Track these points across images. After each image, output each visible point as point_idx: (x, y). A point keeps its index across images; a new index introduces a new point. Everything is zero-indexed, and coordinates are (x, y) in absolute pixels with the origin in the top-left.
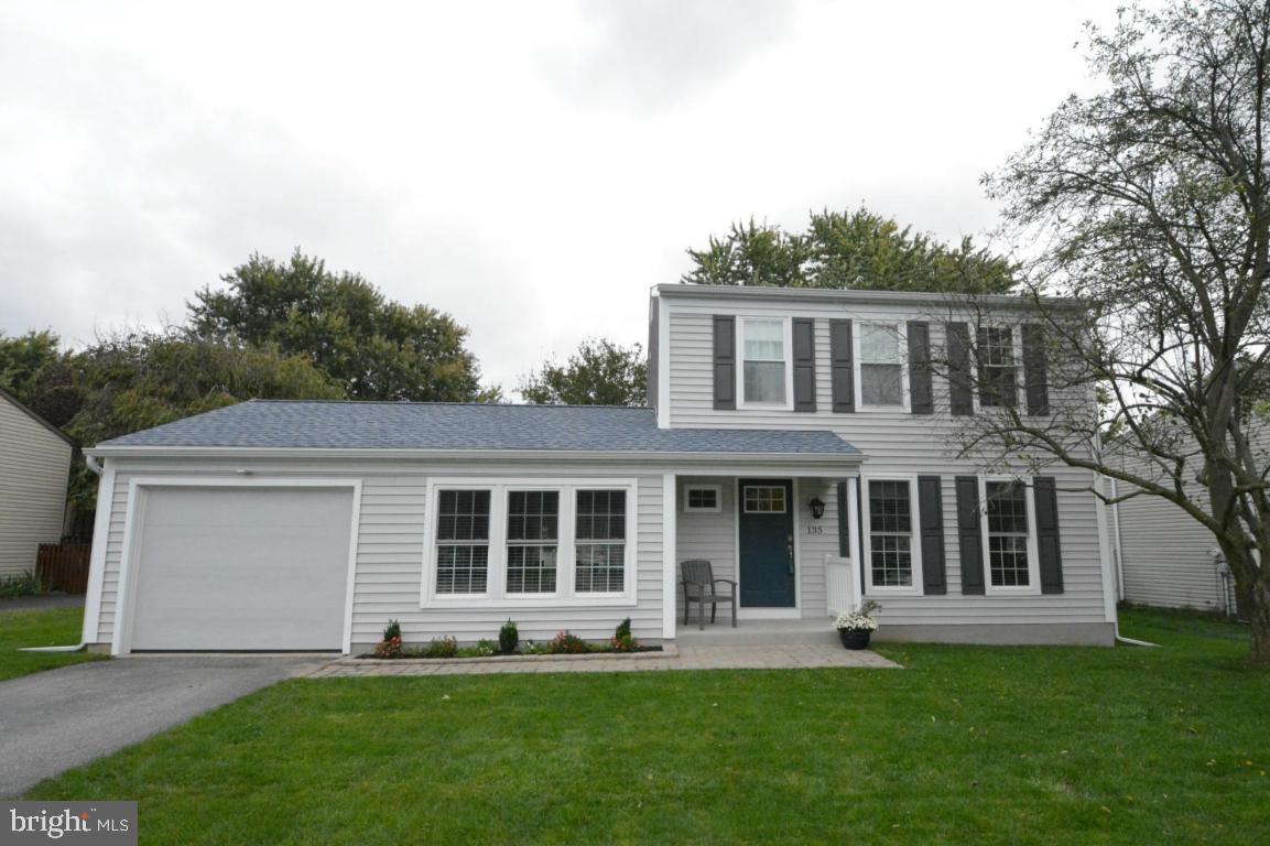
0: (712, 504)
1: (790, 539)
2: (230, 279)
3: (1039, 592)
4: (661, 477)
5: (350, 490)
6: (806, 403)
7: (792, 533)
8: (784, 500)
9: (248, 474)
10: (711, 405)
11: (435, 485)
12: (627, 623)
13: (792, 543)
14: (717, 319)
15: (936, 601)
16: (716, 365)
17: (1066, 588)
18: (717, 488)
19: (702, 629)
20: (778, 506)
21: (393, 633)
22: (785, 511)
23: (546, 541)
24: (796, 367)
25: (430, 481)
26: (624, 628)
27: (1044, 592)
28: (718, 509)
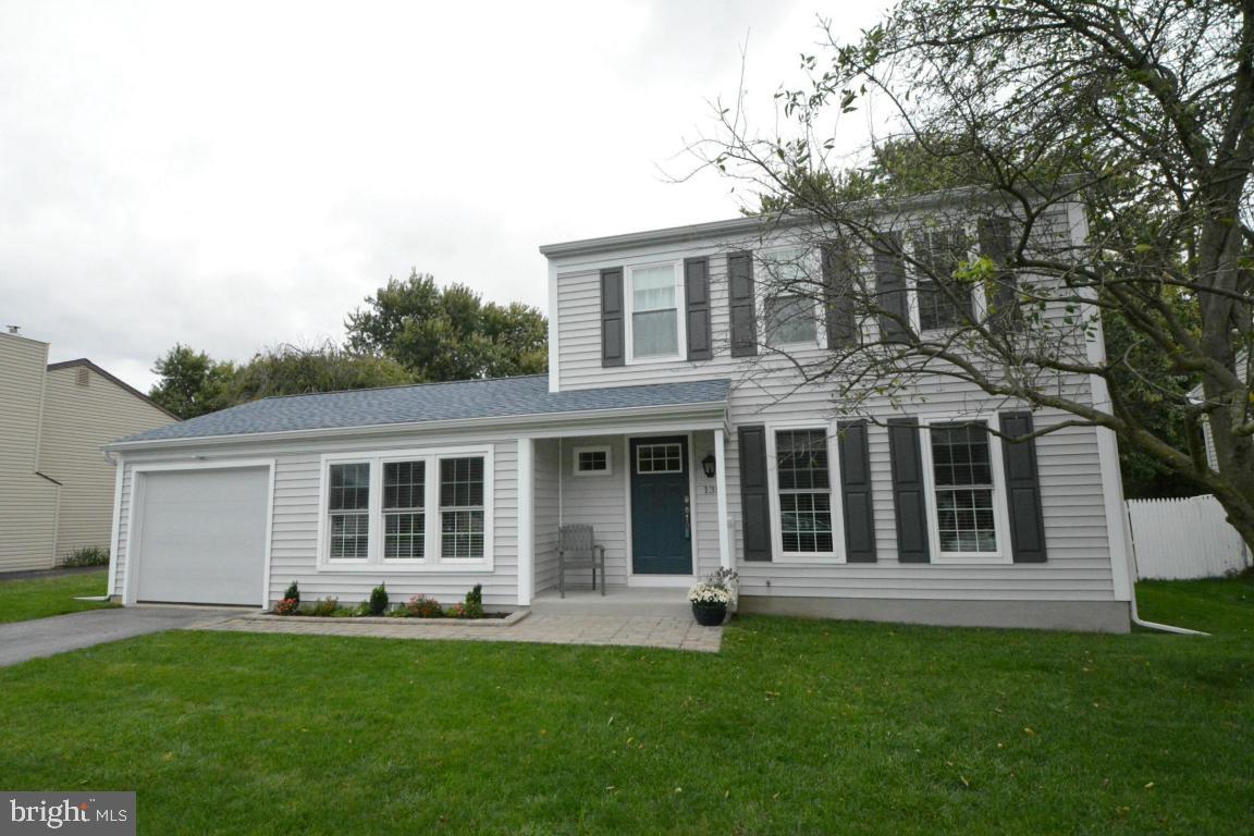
0: (602, 466)
1: (686, 501)
2: (369, 300)
3: (1009, 559)
4: (516, 442)
5: (267, 468)
6: (700, 350)
7: (688, 494)
8: (680, 458)
9: (202, 459)
10: (599, 363)
11: (327, 460)
12: (478, 589)
13: (688, 505)
14: (604, 273)
15: (863, 570)
16: (604, 322)
17: (1050, 555)
18: (607, 450)
19: (563, 597)
20: (674, 465)
21: (293, 593)
22: (681, 471)
23: (415, 509)
24: (689, 313)
25: (324, 457)
26: (475, 595)
27: (1017, 559)
28: (608, 471)
